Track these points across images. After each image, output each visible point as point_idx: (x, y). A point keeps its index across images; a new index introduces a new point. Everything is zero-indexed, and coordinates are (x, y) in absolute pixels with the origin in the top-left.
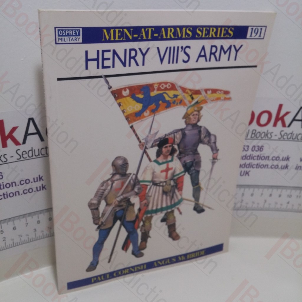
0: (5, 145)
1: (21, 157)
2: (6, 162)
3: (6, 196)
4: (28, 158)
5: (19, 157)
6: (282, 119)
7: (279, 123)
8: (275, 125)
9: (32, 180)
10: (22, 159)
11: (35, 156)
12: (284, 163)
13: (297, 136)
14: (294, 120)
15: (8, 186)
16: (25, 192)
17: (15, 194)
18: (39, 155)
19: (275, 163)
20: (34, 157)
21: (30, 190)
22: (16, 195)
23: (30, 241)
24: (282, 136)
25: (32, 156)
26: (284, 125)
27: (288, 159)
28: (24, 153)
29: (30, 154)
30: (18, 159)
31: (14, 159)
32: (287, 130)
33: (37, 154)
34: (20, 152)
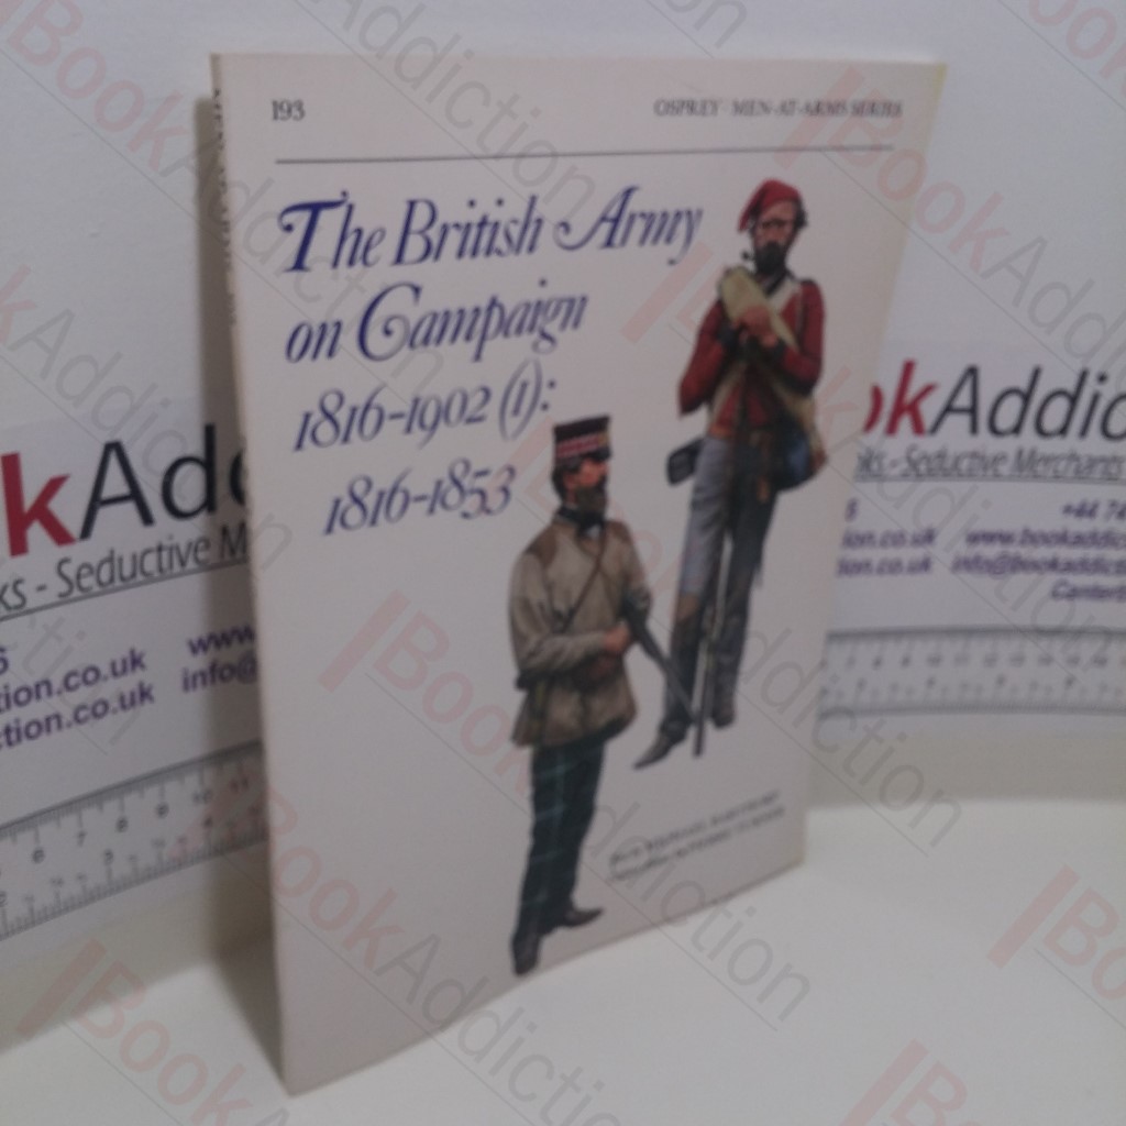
0: (18, 546)
1: (74, 588)
2: (21, 609)
3: (13, 736)
4: (96, 589)
5: (64, 587)
6: (913, 410)
7: (905, 423)
8: (892, 429)
9: (105, 670)
10: (76, 593)
11: (123, 579)
12: (917, 553)
13: (957, 460)
14: (949, 409)
15: (23, 696)
16: (82, 714)
17: (44, 726)
18: (133, 575)
19: (891, 553)
20: (118, 583)
21: (99, 710)
22: (49, 730)
23: (91, 897)
24: (913, 464)
25: (112, 580)
26: (918, 428)
27: (929, 537)
28: (84, 571)
29: (105, 576)
30: (61, 595)
31: (50, 596)
32: (929, 445)
33: (127, 571)
34: (69, 570)
